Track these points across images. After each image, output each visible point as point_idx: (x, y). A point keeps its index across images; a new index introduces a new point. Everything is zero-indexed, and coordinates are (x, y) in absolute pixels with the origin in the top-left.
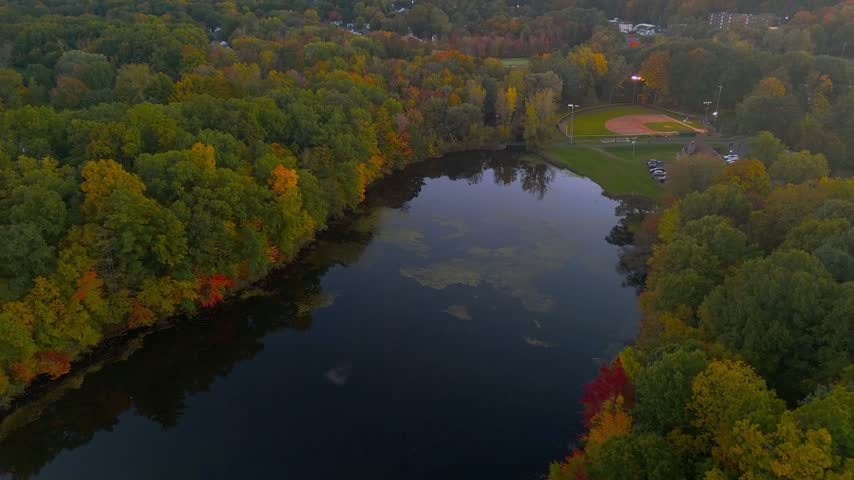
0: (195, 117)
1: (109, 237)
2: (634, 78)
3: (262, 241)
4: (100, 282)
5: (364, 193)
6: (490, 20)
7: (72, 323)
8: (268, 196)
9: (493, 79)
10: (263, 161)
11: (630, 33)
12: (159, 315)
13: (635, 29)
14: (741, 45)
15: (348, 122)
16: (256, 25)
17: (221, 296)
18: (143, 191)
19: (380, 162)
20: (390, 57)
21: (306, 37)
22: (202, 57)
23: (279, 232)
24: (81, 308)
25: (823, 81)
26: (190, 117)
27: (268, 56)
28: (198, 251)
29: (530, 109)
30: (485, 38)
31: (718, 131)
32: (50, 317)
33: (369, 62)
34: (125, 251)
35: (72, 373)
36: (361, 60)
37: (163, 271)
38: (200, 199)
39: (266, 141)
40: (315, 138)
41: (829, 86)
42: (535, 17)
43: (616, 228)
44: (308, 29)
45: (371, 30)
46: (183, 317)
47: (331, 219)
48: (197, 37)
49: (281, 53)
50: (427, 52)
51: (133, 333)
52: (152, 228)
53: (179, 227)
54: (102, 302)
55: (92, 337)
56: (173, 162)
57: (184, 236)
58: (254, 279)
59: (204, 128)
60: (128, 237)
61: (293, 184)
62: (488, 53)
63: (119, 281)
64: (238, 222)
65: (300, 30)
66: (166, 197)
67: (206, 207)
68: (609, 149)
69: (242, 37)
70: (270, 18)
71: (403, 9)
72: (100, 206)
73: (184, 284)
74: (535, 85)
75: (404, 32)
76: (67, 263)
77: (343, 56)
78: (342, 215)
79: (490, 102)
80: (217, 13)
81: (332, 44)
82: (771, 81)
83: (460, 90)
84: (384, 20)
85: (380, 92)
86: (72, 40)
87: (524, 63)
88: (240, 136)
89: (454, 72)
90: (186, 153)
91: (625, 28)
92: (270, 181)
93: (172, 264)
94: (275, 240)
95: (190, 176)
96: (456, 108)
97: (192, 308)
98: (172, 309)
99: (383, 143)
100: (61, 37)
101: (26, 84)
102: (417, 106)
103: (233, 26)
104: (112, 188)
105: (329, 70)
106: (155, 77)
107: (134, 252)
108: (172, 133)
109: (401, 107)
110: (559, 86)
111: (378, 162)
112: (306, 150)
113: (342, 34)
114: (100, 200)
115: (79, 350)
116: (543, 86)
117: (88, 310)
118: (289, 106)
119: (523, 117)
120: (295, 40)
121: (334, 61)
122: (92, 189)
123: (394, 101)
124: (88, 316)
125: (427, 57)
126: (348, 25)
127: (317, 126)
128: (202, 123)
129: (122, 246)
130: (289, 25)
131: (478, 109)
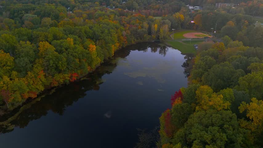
0: (66, 31)
1: (46, 62)
2: (192, 22)
3: (86, 65)
4: (44, 74)
5: (114, 53)
6: (150, 5)
7: (37, 84)
8: (88, 53)
9: (151, 22)
10: (86, 43)
11: (192, 9)
12: (59, 83)
13: (194, 8)
14: (223, 12)
15: (110, 33)
16: (81, 7)
17: (76, 79)
18: (54, 50)
19: (119, 45)
20: (121, 16)
21: (96, 10)
22: (65, 16)
23: (91, 62)
24: (39, 80)
25: (245, 22)
26: (65, 31)
27: (85, 15)
28: (70, 66)
29: (161, 30)
30: (149, 11)
31: (215, 37)
32: (32, 82)
33: (115, 17)
34: (50, 65)
35: (37, 97)
36: (112, 16)
37: (60, 72)
38: (70, 53)
39: (86, 38)
40: (100, 37)
41: (247, 24)
42: (164, 4)
43: (184, 63)
44: (96, 8)
45: (115, 8)
46: (66, 84)
47: (104, 60)
48: (64, 10)
49: (88, 15)
50: (132, 14)
51: (53, 88)
52: (57, 60)
53: (65, 59)
54: (45, 79)
55: (42, 88)
56: (62, 43)
57: (66, 62)
58: (84, 75)
59: (69, 34)
60: (51, 62)
61: (94, 49)
62: (150, 15)
63: (49, 74)
64: (80, 59)
65: (94, 8)
66: (60, 52)
67: (71, 55)
68: (184, 42)
69: (76, 10)
70: (85, 5)
71: (124, 2)
72: (43, 53)
73: (66, 75)
74: (163, 24)
75: (125, 9)
76: (36, 68)
77: (107, 15)
78: (107, 59)
79: (150, 28)
80: (68, 3)
81: (104, 12)
82: (230, 22)
83: (141, 25)
84: (119, 5)
85: (118, 25)
86: (27, 11)
87: (160, 18)
88: (79, 37)
89: (139, 20)
90: (65, 40)
91: (191, 8)
92: (88, 48)
93: (63, 70)
94: (90, 64)
95: (67, 46)
96: (140, 30)
97: (68, 82)
98: (63, 82)
99: (119, 39)
100: (23, 10)
101: (15, 23)
102: (129, 29)
103: (74, 7)
104: (47, 49)
105: (103, 19)
106: (53, 21)
107: (52, 66)
108: (61, 35)
109: (124, 30)
110: (170, 24)
111: (118, 45)
112: (98, 41)
113: (106, 9)
114: (44, 52)
115: (39, 92)
116: (165, 24)
117: (41, 81)
118: (93, 29)
119: (159, 33)
120: (92, 11)
121: (104, 17)
122: (41, 49)
123: (122, 28)
124: (41, 82)
125: (131, 16)
126: (108, 7)
127: (100, 34)
128: (69, 33)
129: (50, 64)
130: (90, 7)
131: (146, 30)
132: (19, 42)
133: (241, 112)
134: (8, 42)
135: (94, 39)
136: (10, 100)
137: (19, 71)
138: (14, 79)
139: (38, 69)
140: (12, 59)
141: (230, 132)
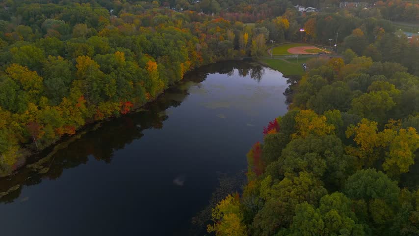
0: (114, 42)
1: (88, 84)
2: (301, 30)
3: (144, 90)
4: (85, 101)
5: (183, 75)
6: (238, 6)
7: (75, 116)
8: (146, 73)
9: (238, 30)
10: (142, 60)
11: (304, 12)
12: (105, 115)
13: (306, 10)
14: (349, 15)
15: (176, 46)
16: (130, 8)
17: (129, 110)
18: (99, 68)
19: (190, 64)
20: (193, 21)
21: (154, 14)
22: (108, 22)
23: (150, 87)
24: (79, 110)
25: (381, 30)
26: (112, 42)
27: (137, 21)
28: (120, 92)
29: (254, 42)
30: (236, 14)
32: (68, 113)
33: (184, 23)
35: (76, 134)
36: (180, 22)
37: (107, 99)
38: (120, 72)
39: (143, 53)
40: (163, 52)
41: (383, 32)
42: (259, 4)
43: (287, 89)
44: (156, 10)
45: (183, 10)
46: (115, 117)
47: (170, 85)
48: (105, 13)
49: (143, 20)
50: (210, 19)
51: (96, 123)
52: (103, 82)
53: (114, 82)
54: (86, 109)
55: (82, 122)
56: (109, 58)
57: (115, 85)
58: (141, 105)
59: (118, 47)
60: (95, 84)
61: (155, 68)
62: (238, 20)
63: (91, 101)
64: (134, 82)
65: (151, 10)
66: (107, 71)
67: (122, 75)
68: (288, 60)
69: (124, 13)
70: (136, 5)
71: (198, 1)
72: (83, 73)
73: (115, 104)
74: (257, 33)
75: (199, 11)
76: (73, 93)
77: (172, 21)
78: (174, 84)
79: (237, 40)
80: (111, 3)
81: (166, 16)
82: (358, 30)
83: (224, 34)
84: (189, 6)
85: (189, 34)
86: (48, 15)
87: (254, 25)
88: (132, 51)
89: (221, 27)
90: (113, 55)
91: (301, 9)
92: (146, 67)
93: (111, 96)
94: (148, 90)
95: (116, 63)
96: (221, 42)
97: (118, 114)
98: (111, 114)
99: (191, 56)
100: (43, 13)
101: (34, 32)
102: (205, 41)
103: (120, 9)
104: (88, 66)
105: (166, 26)
106: (90, 29)
107: (97, 91)
108: (107, 47)
109: (198, 41)
110: (268, 34)
111: (188, 63)
112: (159, 57)
113: (171, 12)
114: (84, 71)
115: (78, 127)
116: (260, 33)
117: (81, 111)
118: (151, 39)
119: (251, 46)
120: (149, 15)
121: (168, 23)
122: (80, 66)
123: (195, 38)
124: (81, 113)
125: (209, 21)
126: (173, 8)
127: (163, 48)
128: (117, 45)
129: (92, 88)
130: (146, 8)
131: (232, 43)
132: (47, 57)
133: (348, 137)
134: (31, 57)
135: (154, 55)
136: (40, 137)
137: (50, 97)
138: (44, 108)
139: (77, 93)
140: (40, 79)
141: (332, 158)
